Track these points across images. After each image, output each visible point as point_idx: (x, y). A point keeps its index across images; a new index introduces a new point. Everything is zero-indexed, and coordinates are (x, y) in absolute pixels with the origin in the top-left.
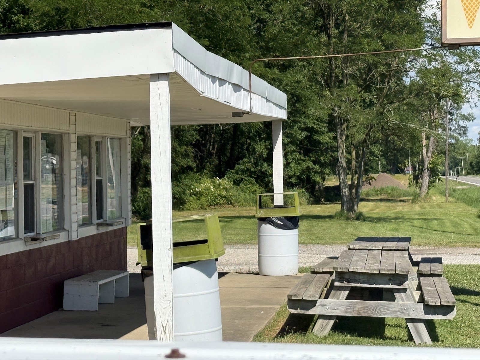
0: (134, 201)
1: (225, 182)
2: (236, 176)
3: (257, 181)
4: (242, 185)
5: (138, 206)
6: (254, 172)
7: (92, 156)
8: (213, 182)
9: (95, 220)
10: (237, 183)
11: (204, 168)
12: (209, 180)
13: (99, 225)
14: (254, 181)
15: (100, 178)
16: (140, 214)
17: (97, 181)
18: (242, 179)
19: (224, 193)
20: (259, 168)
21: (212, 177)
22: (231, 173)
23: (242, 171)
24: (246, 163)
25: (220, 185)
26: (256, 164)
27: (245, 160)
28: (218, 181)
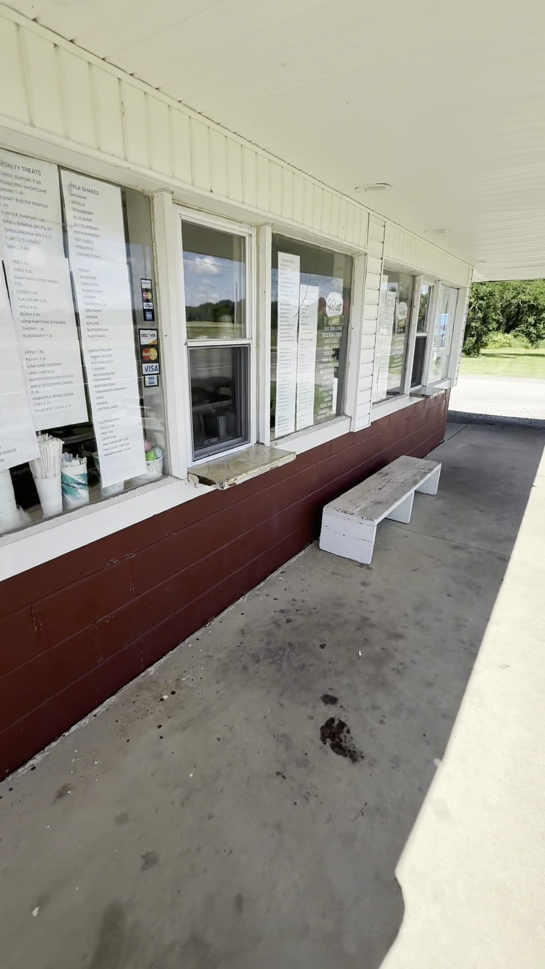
0: (464, 344)
1: (510, 336)
2: (515, 333)
3: (526, 336)
4: (518, 337)
5: (466, 348)
6: (526, 331)
7: (415, 303)
8: (504, 336)
9: (408, 389)
10: (515, 336)
11: (500, 329)
12: (502, 335)
13: (412, 395)
14: (524, 335)
15: (423, 335)
16: (466, 352)
17: (418, 339)
18: (518, 335)
19: (508, 342)
20: (528, 329)
21: (503, 333)
22: (513, 332)
23: (519, 331)
24: (523, 327)
25: (507, 337)
26: (527, 328)
27: (522, 325)
28: (506, 335)
